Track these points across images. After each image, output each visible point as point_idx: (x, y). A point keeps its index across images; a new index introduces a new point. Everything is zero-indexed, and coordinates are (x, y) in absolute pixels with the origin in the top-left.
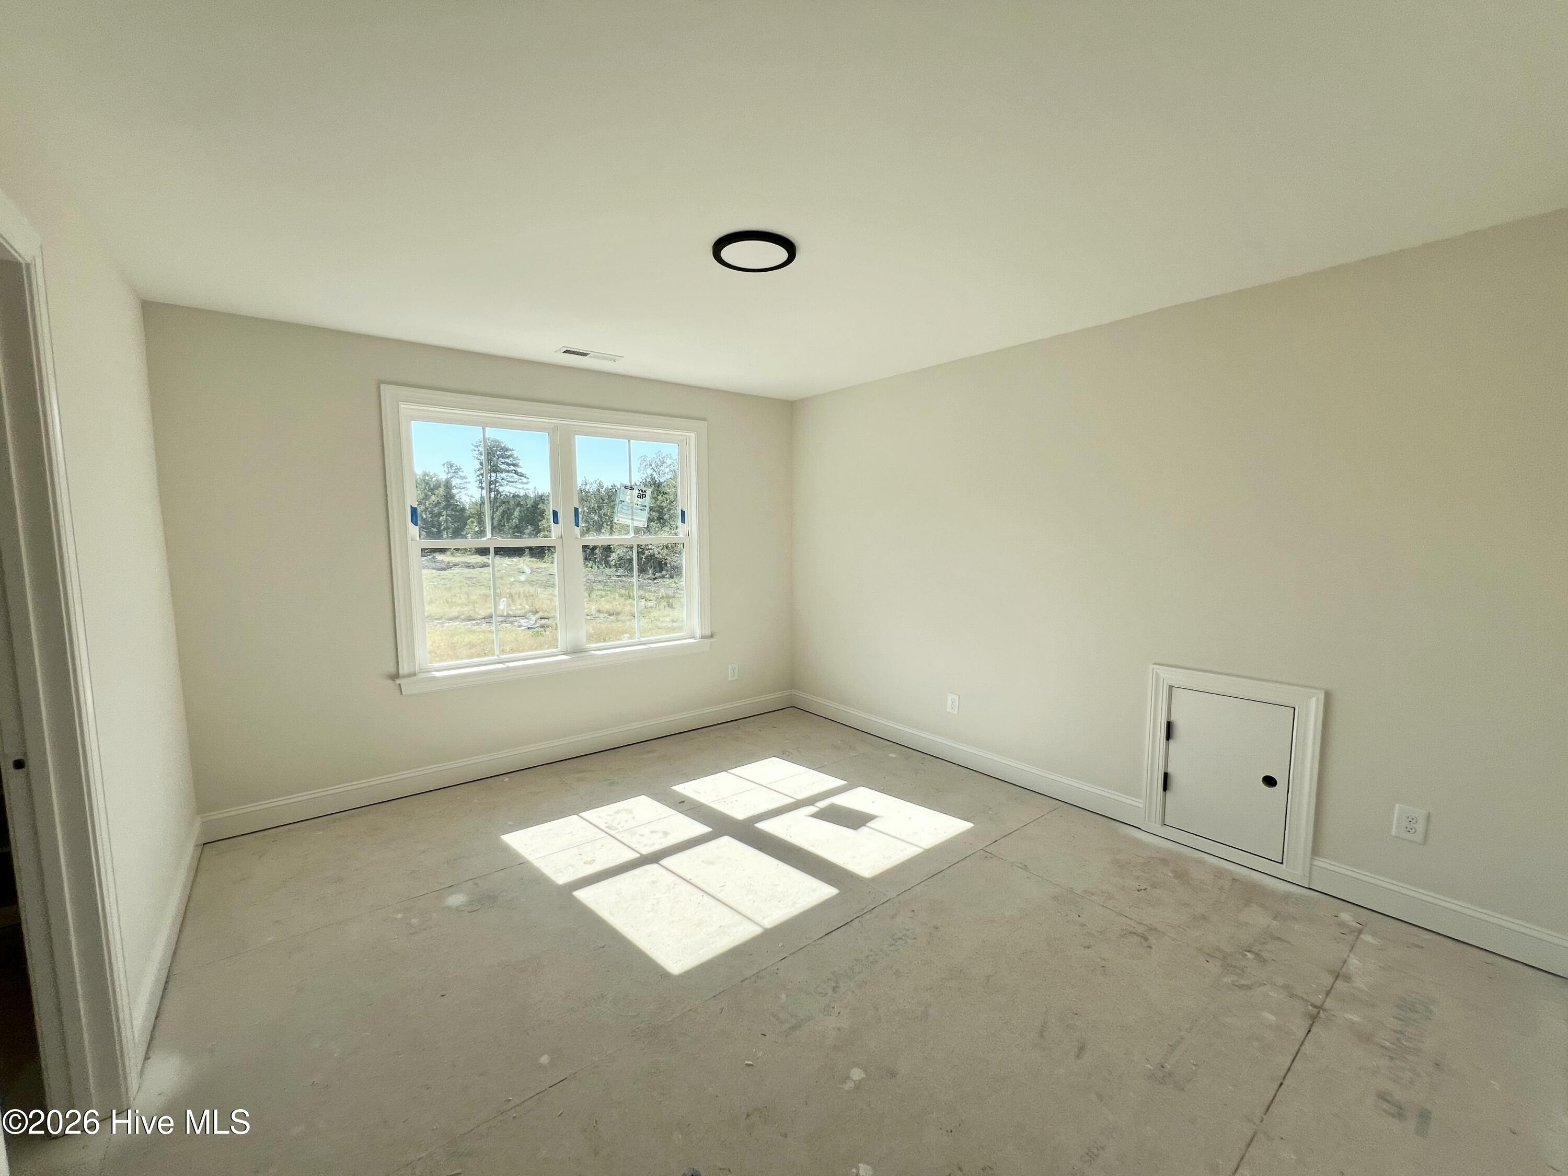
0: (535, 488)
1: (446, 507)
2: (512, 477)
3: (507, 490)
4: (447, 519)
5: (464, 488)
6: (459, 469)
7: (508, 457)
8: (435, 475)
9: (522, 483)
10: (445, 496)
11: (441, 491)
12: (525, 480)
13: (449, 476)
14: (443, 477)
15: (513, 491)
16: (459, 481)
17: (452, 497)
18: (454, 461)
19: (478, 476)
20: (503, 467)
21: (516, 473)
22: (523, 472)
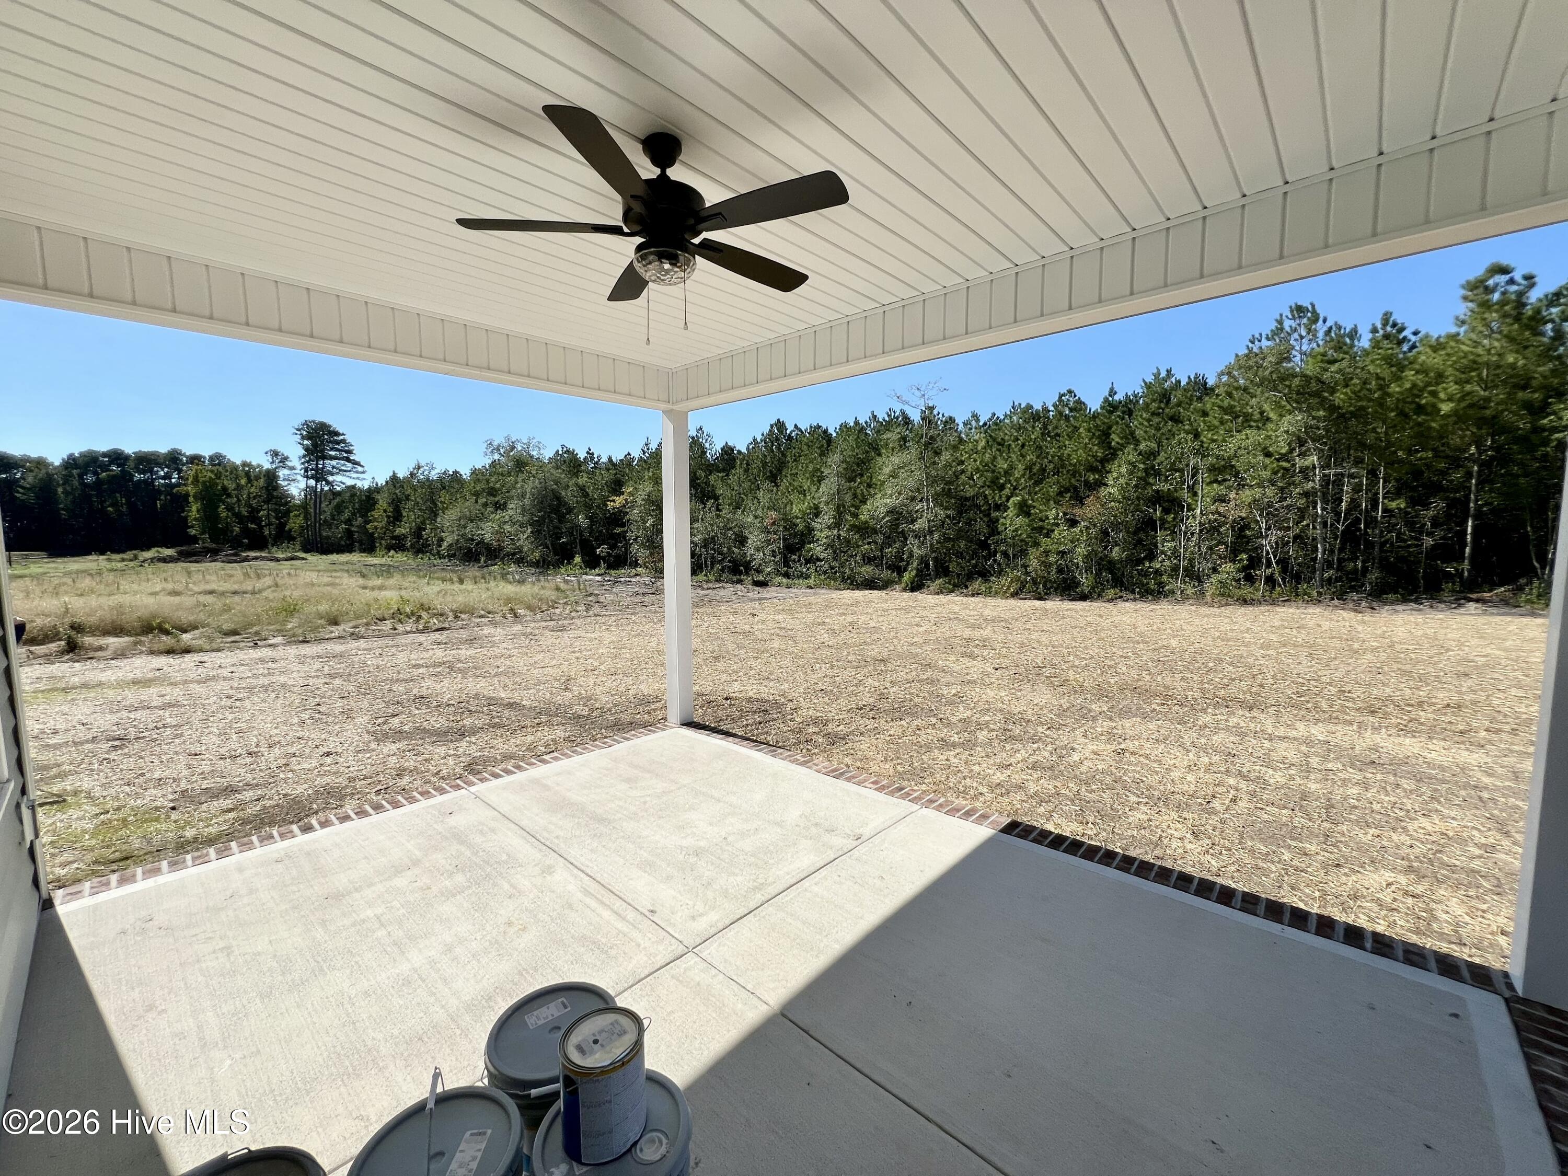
0: (373, 478)
1: (267, 502)
2: (344, 465)
3: (342, 481)
4: (269, 514)
5: (294, 480)
6: (286, 458)
7: (338, 443)
8: (259, 466)
9: (357, 472)
10: (267, 488)
11: (262, 482)
12: (360, 469)
13: (274, 466)
14: (267, 466)
15: (350, 482)
16: (286, 472)
17: (277, 487)
18: (280, 449)
19: (303, 463)
20: (333, 453)
21: (348, 460)
22: (357, 460)
